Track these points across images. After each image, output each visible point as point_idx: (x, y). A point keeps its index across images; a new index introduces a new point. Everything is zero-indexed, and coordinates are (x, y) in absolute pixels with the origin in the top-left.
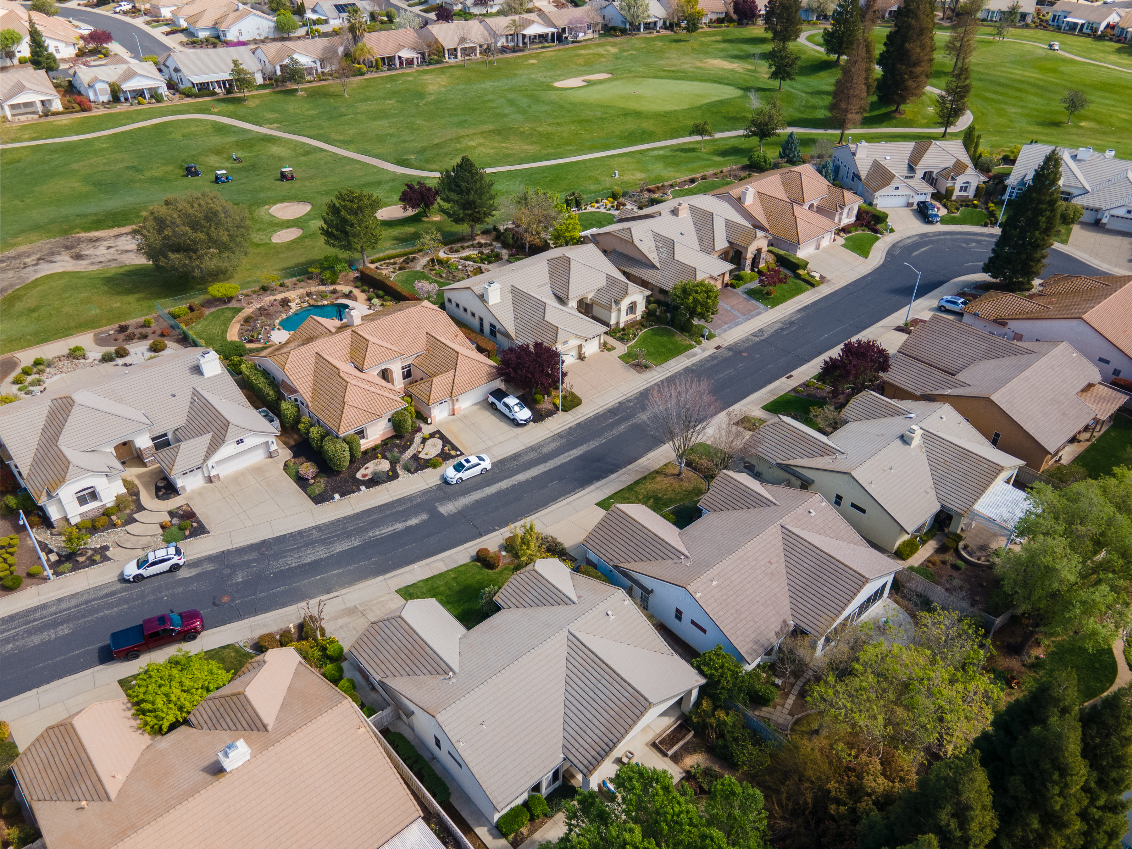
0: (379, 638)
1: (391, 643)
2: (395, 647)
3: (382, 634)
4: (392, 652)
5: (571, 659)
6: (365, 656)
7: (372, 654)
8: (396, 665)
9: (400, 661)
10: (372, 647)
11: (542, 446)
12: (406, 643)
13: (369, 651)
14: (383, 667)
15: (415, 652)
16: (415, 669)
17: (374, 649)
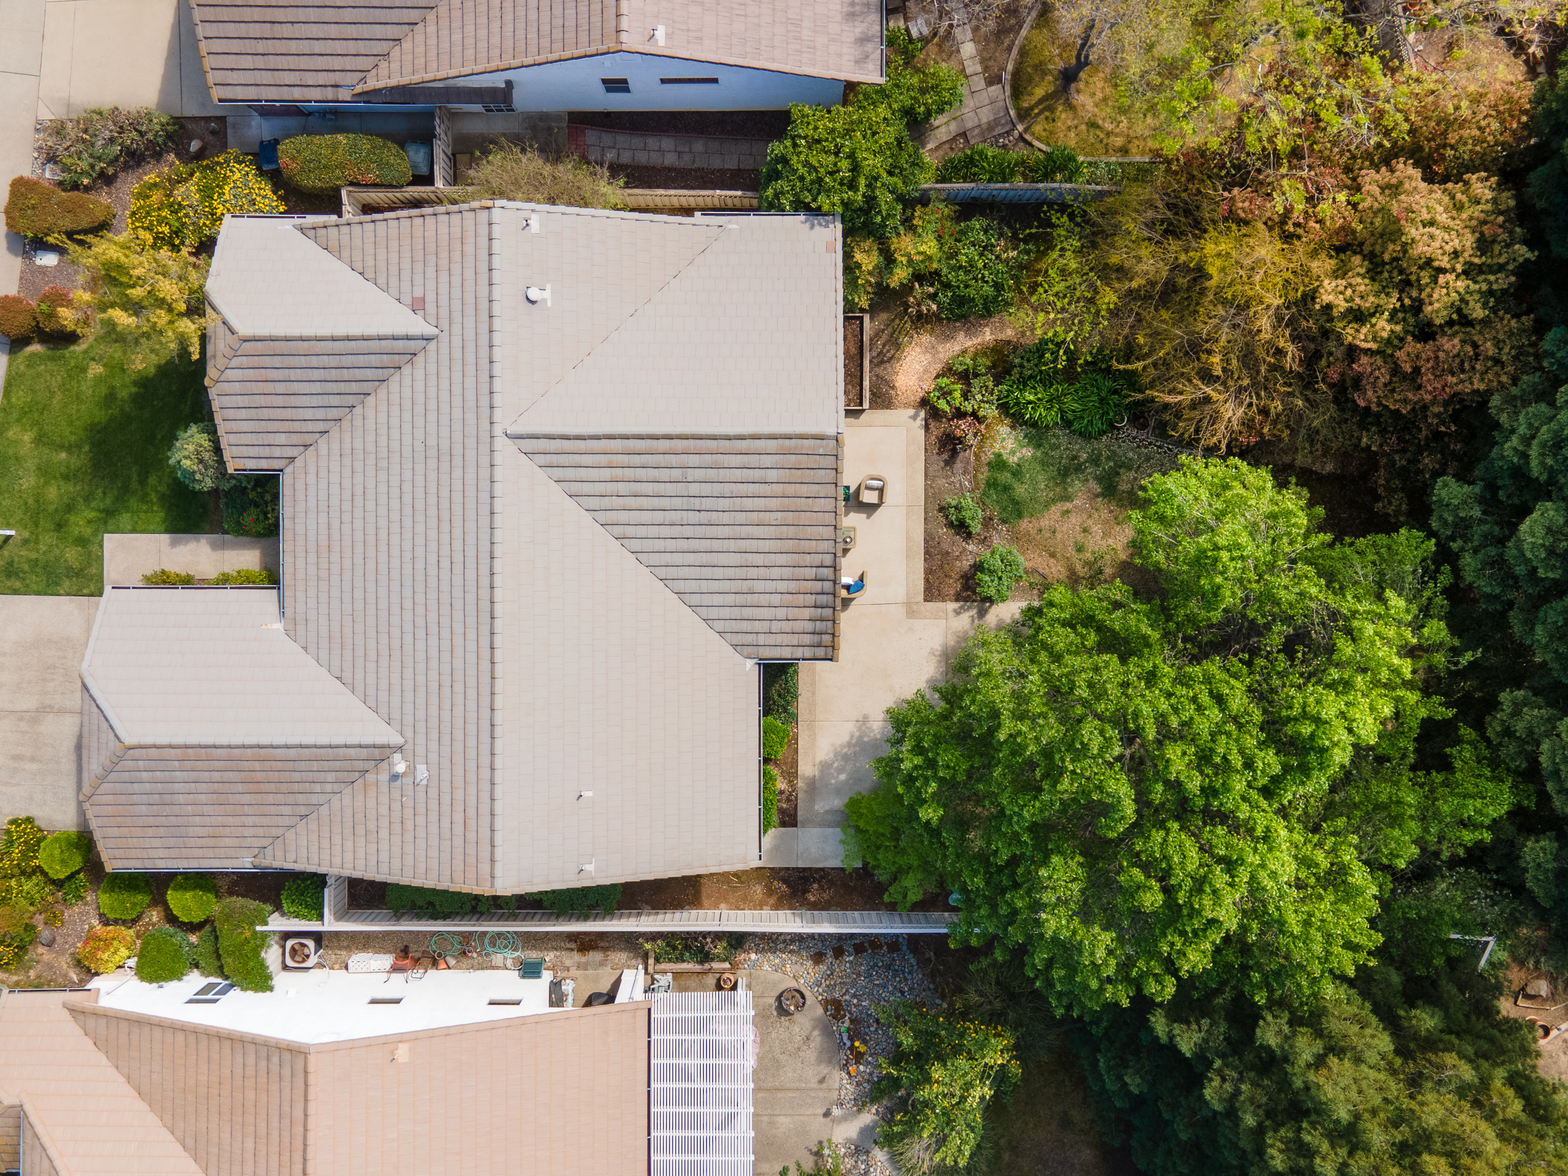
5: (575, 488)
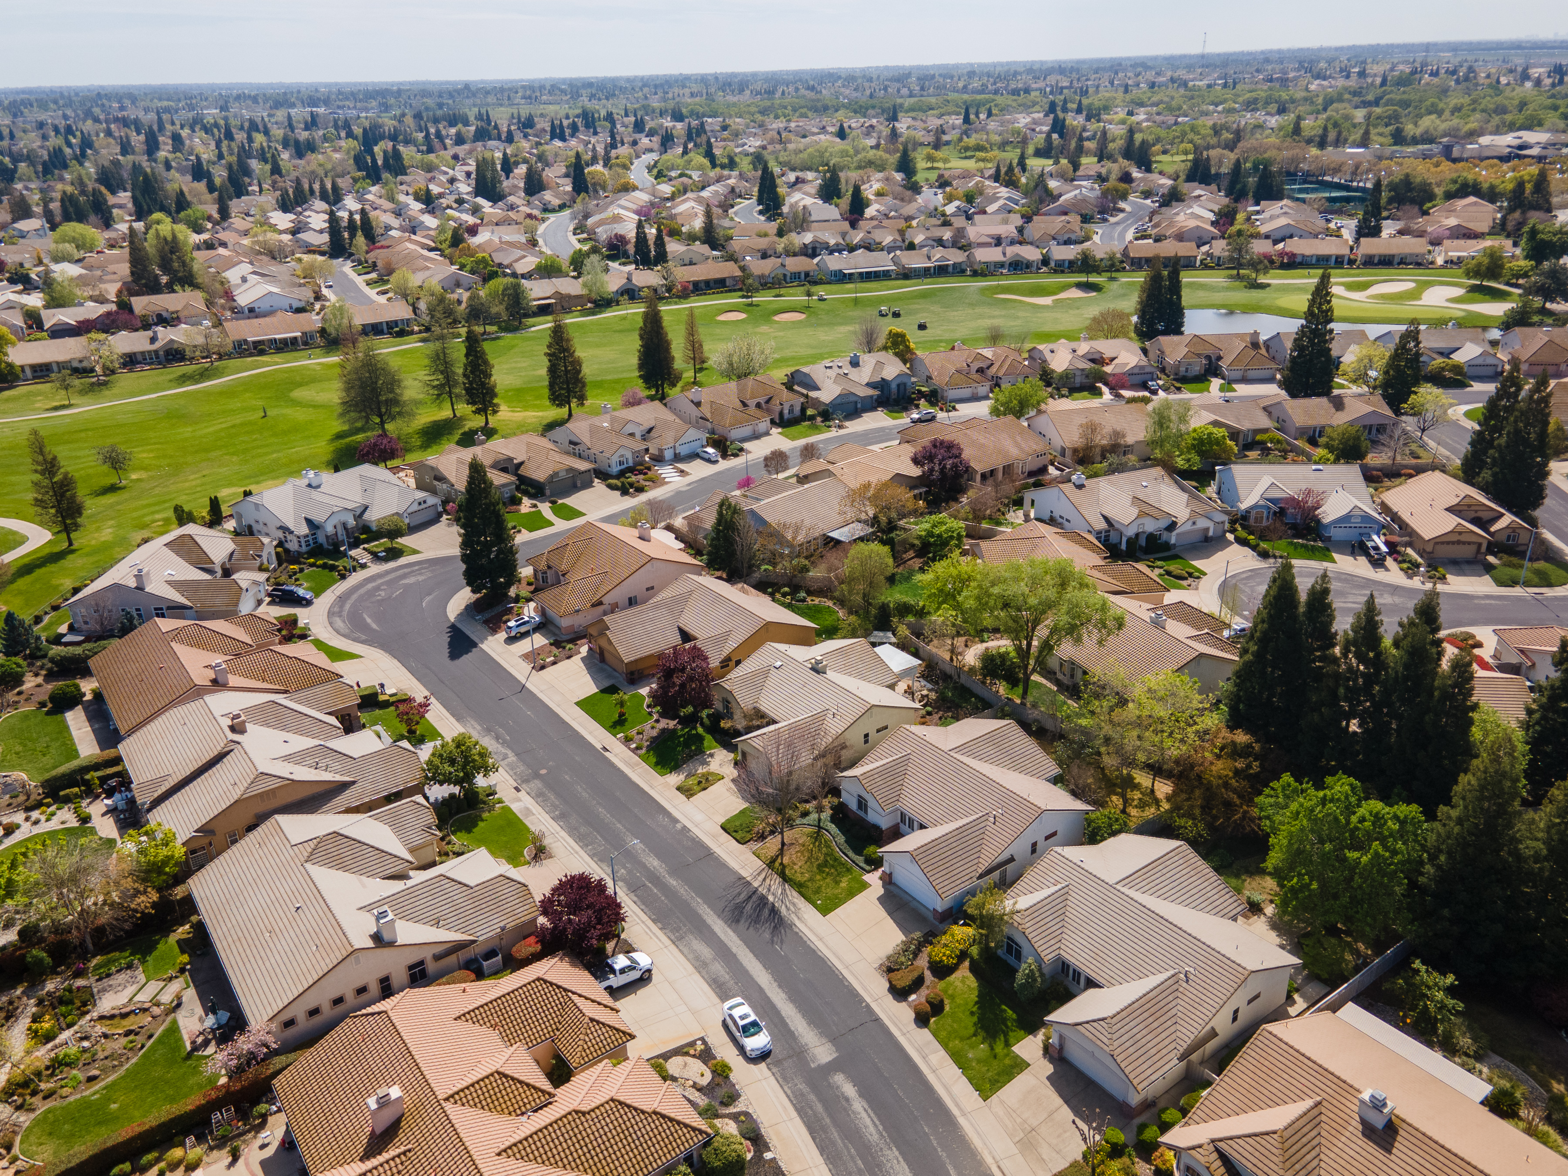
0: (1132, 1050)
1: (1139, 1036)
2: (1144, 1032)
3: (1128, 1044)
4: (1149, 1037)
6: (1149, 1072)
7: (1149, 1063)
8: (1163, 1035)
9: (1160, 1030)
10: (1140, 1061)
11: (697, 958)
12: (1141, 1018)
13: (1145, 1066)
14: (1164, 1052)
15: (1152, 1010)
16: (1170, 1014)
17: (1143, 1059)
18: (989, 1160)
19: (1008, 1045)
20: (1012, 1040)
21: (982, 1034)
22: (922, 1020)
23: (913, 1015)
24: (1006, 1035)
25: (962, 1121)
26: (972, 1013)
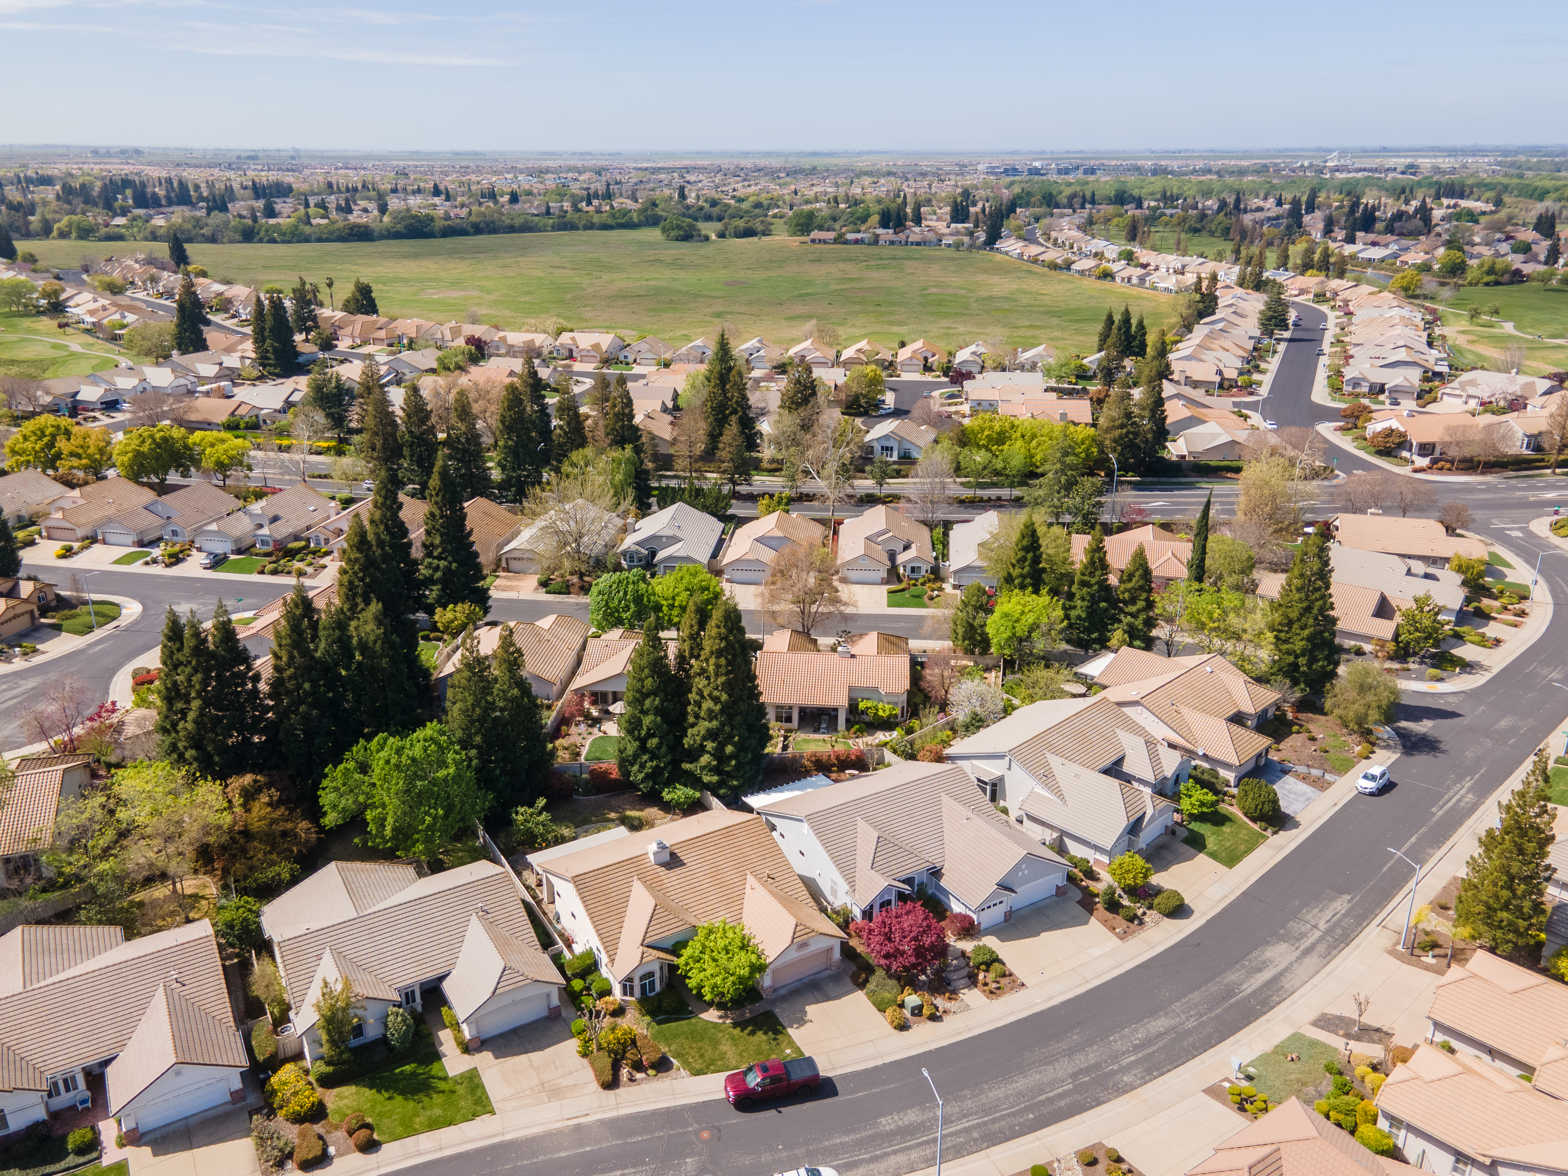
18: (559, 1125)
19: (445, 1079)
20: (440, 1074)
21: (421, 1096)
22: (369, 1146)
23: (358, 1155)
24: (433, 1077)
25: (508, 1137)
26: (389, 1098)
